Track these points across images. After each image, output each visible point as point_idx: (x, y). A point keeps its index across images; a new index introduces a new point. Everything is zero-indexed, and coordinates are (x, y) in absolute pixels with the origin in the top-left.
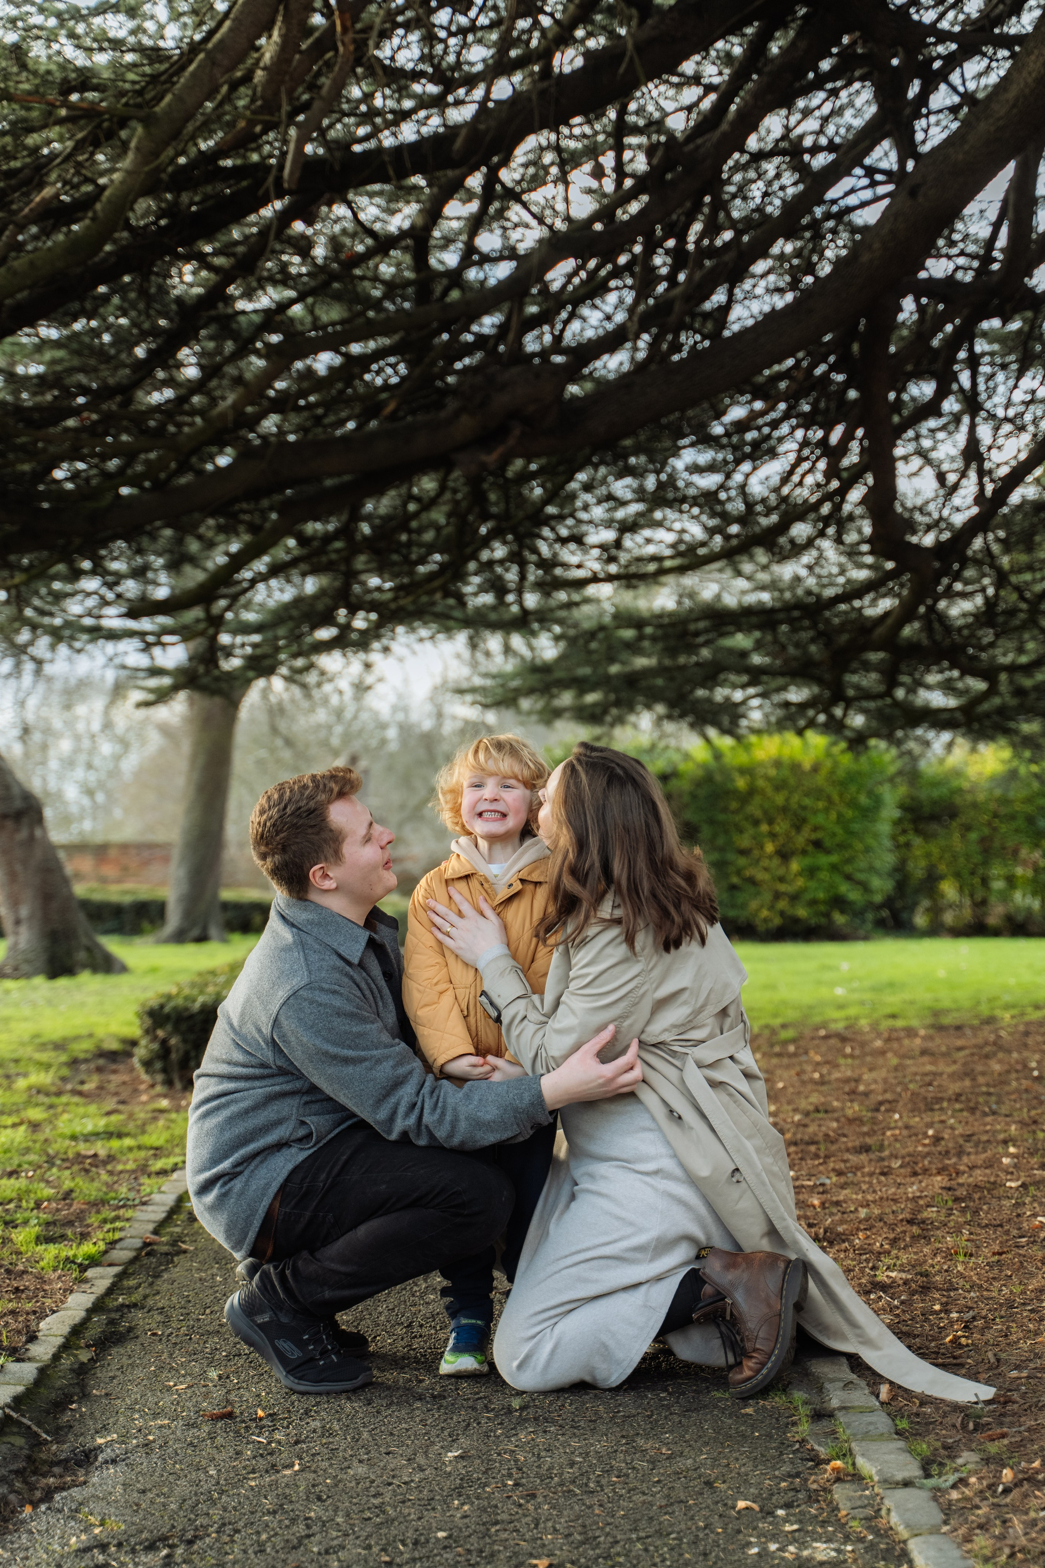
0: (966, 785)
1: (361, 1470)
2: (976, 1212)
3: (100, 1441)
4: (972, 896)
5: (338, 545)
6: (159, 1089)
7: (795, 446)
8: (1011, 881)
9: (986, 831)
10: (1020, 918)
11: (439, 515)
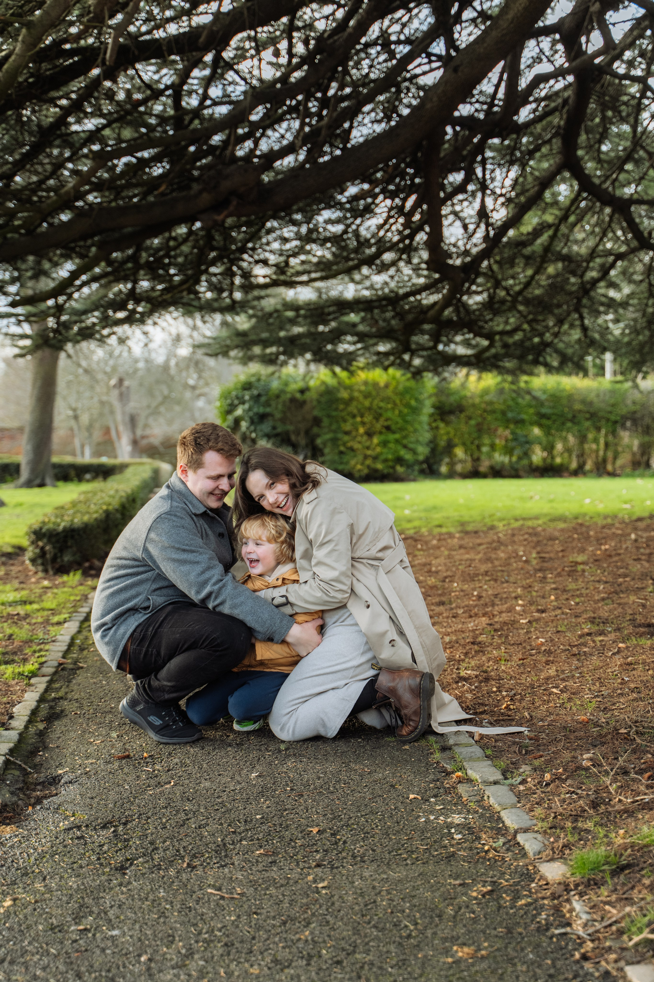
0: (469, 394)
1: (207, 784)
2: (507, 637)
3: (60, 772)
4: (472, 455)
5: (130, 265)
6: (40, 574)
7: (386, 209)
8: (493, 447)
9: (480, 420)
10: (498, 468)
11: (185, 248)
